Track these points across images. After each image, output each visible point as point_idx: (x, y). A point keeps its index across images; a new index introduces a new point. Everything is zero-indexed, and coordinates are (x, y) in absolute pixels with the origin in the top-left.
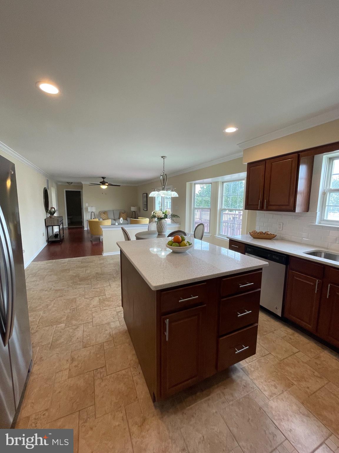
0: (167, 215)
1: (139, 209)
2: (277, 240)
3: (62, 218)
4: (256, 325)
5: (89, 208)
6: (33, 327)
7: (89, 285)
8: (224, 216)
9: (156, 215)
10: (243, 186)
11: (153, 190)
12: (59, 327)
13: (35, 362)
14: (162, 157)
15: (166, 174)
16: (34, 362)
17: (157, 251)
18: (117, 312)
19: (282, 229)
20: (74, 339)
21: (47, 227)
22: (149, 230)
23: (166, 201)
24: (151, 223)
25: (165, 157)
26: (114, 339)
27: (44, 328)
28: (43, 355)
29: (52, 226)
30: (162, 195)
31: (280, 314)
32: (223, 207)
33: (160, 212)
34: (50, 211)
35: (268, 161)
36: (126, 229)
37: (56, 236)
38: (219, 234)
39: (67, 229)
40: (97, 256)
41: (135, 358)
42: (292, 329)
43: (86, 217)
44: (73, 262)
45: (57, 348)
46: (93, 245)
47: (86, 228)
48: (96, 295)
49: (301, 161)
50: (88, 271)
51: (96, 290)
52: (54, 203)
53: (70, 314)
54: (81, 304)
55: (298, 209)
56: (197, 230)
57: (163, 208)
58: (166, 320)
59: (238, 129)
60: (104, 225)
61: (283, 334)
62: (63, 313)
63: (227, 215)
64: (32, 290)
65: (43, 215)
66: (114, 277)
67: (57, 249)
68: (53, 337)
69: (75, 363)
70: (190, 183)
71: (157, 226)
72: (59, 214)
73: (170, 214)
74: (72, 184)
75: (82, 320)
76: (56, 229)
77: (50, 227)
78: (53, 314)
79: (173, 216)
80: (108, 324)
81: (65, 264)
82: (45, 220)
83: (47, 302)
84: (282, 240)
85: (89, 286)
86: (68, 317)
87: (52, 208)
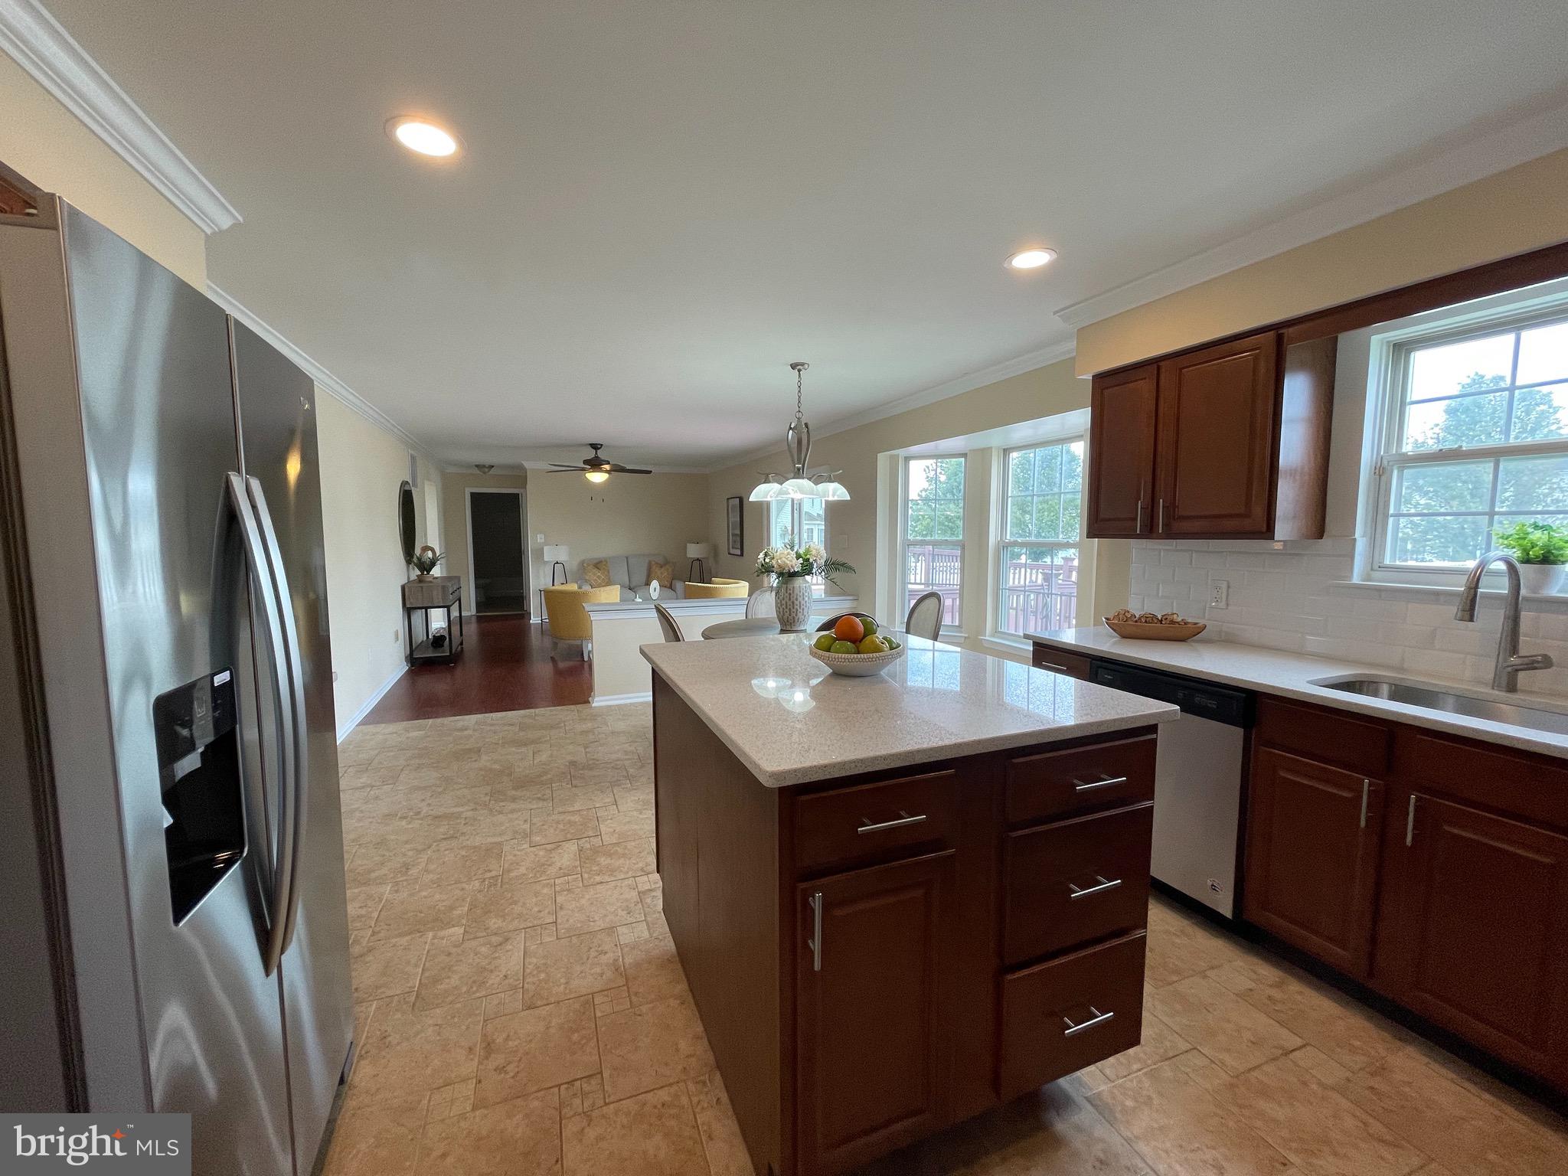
0: (812, 564)
1: (715, 551)
2: (1208, 642)
3: (459, 583)
4: (1138, 934)
5: (546, 549)
6: (361, 936)
7: (544, 800)
8: (1012, 576)
9: (774, 562)
10: (1080, 469)
11: (764, 476)
12: (443, 938)
13: (363, 1052)
14: (793, 366)
15: (806, 425)
16: (358, 1049)
17: (778, 689)
18: (639, 893)
19: (1228, 605)
20: (494, 980)
21: (408, 611)
22: (749, 617)
23: (805, 527)
24: (754, 596)
25: (803, 364)
26: (630, 984)
27: (394, 941)
28: (389, 1029)
29: (426, 608)
30: (793, 495)
31: (1226, 911)
32: (1008, 537)
33: (788, 554)
34: (419, 559)
35: (1167, 362)
36: (673, 613)
37: (438, 641)
38: (996, 632)
39: (474, 619)
40: (572, 707)
41: (702, 1048)
42: (1277, 965)
43: (538, 580)
44: (492, 725)
45: (438, 1006)
46: (559, 673)
47: (537, 615)
48: (569, 836)
49: (1290, 358)
50: (544, 757)
51: (569, 817)
52: (431, 533)
53: (480, 896)
54: (517, 864)
55: (1284, 529)
56: (915, 615)
57: (796, 541)
58: (814, 897)
59: (1055, 256)
60: (597, 602)
61: (1243, 982)
62: (457, 892)
63: (1023, 570)
64: (357, 814)
65: (396, 573)
66: (627, 777)
67: (438, 685)
68: (423, 970)
69: (498, 1060)
70: (892, 457)
71: (776, 601)
72: (448, 570)
73: (823, 562)
74: (492, 471)
75: (520, 915)
76: (438, 621)
77: (419, 611)
78: (424, 893)
79: (833, 566)
80: (611, 930)
81: (466, 733)
82: (403, 588)
83: (404, 855)
84: (1229, 641)
85: (545, 804)
86: (473, 907)
87: (426, 548)
